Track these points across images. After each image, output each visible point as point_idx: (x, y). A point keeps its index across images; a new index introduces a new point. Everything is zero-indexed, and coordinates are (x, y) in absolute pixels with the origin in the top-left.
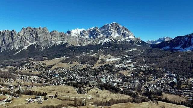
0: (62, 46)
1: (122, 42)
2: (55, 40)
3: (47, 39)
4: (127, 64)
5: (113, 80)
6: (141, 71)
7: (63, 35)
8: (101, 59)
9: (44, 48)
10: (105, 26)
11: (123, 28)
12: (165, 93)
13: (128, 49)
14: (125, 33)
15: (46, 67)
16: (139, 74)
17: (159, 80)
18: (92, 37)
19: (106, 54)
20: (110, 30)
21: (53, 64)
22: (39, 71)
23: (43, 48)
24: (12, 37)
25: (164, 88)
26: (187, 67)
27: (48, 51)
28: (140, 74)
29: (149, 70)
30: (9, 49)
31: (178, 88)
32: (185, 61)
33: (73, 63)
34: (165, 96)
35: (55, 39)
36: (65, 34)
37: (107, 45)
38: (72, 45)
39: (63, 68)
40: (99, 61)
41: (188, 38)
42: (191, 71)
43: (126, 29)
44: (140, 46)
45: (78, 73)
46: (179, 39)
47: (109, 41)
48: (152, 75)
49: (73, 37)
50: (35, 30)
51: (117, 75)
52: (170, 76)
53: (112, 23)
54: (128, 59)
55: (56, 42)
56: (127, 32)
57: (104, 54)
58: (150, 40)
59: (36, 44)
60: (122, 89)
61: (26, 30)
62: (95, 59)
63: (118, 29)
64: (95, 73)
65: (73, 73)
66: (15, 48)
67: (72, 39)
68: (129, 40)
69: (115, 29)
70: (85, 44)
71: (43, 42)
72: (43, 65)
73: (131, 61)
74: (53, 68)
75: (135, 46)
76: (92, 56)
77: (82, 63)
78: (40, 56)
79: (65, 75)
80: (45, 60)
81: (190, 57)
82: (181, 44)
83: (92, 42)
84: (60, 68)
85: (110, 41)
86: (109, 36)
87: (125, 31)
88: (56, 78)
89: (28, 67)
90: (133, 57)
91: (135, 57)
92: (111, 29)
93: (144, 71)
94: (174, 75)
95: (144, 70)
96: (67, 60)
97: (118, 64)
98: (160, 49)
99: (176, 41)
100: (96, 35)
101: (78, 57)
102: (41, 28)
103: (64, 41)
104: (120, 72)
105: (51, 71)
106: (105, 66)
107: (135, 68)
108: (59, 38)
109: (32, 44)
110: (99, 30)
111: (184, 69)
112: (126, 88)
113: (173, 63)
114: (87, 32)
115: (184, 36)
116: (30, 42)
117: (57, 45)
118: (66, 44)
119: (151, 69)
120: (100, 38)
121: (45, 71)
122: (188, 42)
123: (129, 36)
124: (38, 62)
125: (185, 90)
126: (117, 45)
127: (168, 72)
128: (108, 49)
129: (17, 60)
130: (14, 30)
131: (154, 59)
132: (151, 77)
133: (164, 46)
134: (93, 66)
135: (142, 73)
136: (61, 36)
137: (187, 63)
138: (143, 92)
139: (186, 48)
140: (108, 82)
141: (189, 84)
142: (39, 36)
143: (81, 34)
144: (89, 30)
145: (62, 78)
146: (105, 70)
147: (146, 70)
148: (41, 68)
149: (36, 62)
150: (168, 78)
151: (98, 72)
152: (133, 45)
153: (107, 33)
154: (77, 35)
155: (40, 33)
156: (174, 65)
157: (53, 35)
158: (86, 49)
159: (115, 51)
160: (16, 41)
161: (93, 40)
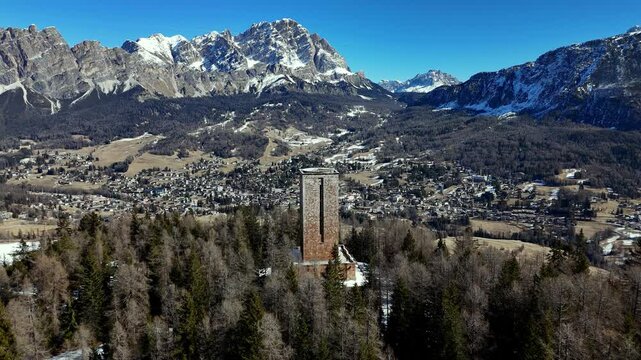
0: (121, 97)
1: (319, 85)
2: (94, 74)
3: (63, 70)
4: (354, 153)
6: (403, 171)
7: (119, 59)
8: (275, 142)
9: (59, 105)
10: (254, 29)
11: (314, 37)
13: (341, 108)
14: (323, 55)
16: (399, 180)
17: (452, 190)
18: (214, 67)
19: (281, 125)
20: (275, 45)
21: (122, 159)
22: (92, 181)
23: (53, 103)
25: (470, 208)
26: (513, 156)
28: (401, 178)
29: (422, 170)
31: (501, 206)
32: (506, 141)
33: (188, 155)
34: (476, 224)
35: (93, 71)
36: (127, 57)
37: (277, 94)
38: (156, 94)
39: (166, 170)
40: (271, 147)
41: (504, 79)
42: (522, 166)
43: (322, 42)
44: (369, 99)
46: (482, 82)
47: (279, 82)
48: (431, 180)
50: (13, 37)
52: (477, 181)
54: (351, 141)
55: (98, 83)
56: (328, 54)
57: (275, 126)
59: (25, 91)
62: (259, 142)
63: (299, 42)
67: (154, 72)
68: (336, 81)
69: (291, 42)
70: (201, 91)
71: (50, 83)
72: (90, 163)
73: (363, 145)
74: (132, 170)
75: (360, 102)
76: (241, 129)
77: (221, 153)
78: (61, 133)
80: (85, 144)
81: (516, 133)
82: (487, 94)
83: (223, 84)
85: (284, 81)
86: (277, 65)
87: (321, 51)
89: (39, 171)
90: (364, 134)
91: (371, 135)
92: (279, 42)
93: (409, 172)
94: (486, 178)
95: (409, 167)
96: (161, 144)
97: (328, 155)
99: (475, 88)
100: (230, 61)
101: (196, 134)
103: (125, 79)
104: (346, 176)
106: (295, 161)
107: (384, 165)
108: (109, 69)
109: (8, 88)
110: (236, 44)
111: (507, 161)
113: (480, 148)
114: (194, 49)
115: (495, 74)
117: (103, 94)
118: (137, 90)
119: (425, 166)
120: (247, 72)
122: (506, 91)
123: (333, 67)
124: (63, 152)
125: (516, 211)
126: (306, 95)
127: (469, 171)
128: (282, 108)
131: (425, 137)
132: (429, 184)
133: (444, 101)
134: (258, 163)
135: (405, 176)
136: (115, 62)
137: (512, 146)
138: (423, 220)
139: (500, 108)
141: (524, 195)
142: (31, 58)
143: (174, 54)
144: (200, 41)
147: (414, 169)
149: (57, 153)
150: (473, 185)
152: (349, 95)
153: (265, 52)
154: (162, 57)
155: (35, 50)
156: (480, 153)
157: (83, 57)
158: (210, 108)
159: (306, 115)
161: (227, 76)
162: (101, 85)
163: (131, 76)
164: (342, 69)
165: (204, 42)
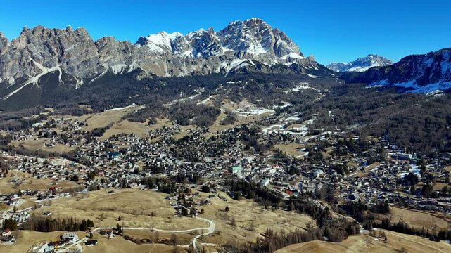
0: (127, 76)
1: (274, 67)
2: (109, 60)
3: (88, 58)
4: (289, 124)
5: (263, 171)
6: (328, 145)
7: (127, 49)
8: (226, 113)
9: (82, 82)
10: (231, 26)
11: (275, 31)
12: (395, 205)
13: (288, 85)
14: (281, 44)
15: (88, 132)
16: (323, 153)
17: (374, 168)
18: (199, 55)
19: (236, 98)
20: (244, 38)
22: (71, 143)
23: (78, 81)
25: (391, 191)
26: (440, 134)
27: (91, 89)
28: (326, 151)
29: (346, 143)
31: (426, 191)
32: (433, 118)
33: (156, 122)
35: (109, 58)
36: (133, 47)
37: (239, 74)
38: (151, 74)
39: (132, 135)
40: (222, 117)
41: (432, 60)
43: (281, 34)
44: (314, 77)
45: (172, 149)
46: (411, 63)
47: (242, 65)
48: (355, 155)
49: (153, 55)
50: (56, 34)
51: (270, 154)
52: (400, 158)
53: (248, 20)
54: (290, 112)
55: (111, 67)
56: (285, 43)
57: (232, 99)
59: (61, 72)
60: (286, 196)
61: (33, 33)
62: (212, 113)
63: (263, 35)
64: (215, 151)
65: (159, 150)
66: (5, 82)
67: (152, 58)
68: (290, 64)
69: (257, 35)
70: (185, 71)
71: (78, 67)
72: (80, 128)
73: (299, 117)
74: (107, 135)
75: (305, 79)
76: (203, 102)
77: (180, 122)
78: (73, 104)
79: (138, 156)
80: (86, 112)
81: (444, 110)
82: (415, 74)
83: (201, 67)
84: (126, 135)
85: (246, 64)
86: (242, 52)
87: (280, 41)
88: (116, 162)
89: (40, 134)
90: (304, 108)
91: (308, 107)
92: (247, 35)
93: (334, 145)
94: (410, 156)
95: (335, 141)
96: (140, 113)
97: (267, 125)
99: (404, 68)
100: (210, 50)
101: (168, 105)
102: (72, 30)
103: (131, 64)
104: (276, 147)
105: (102, 144)
106: (237, 130)
107: (313, 137)
108: (120, 57)
109: (50, 70)
110: (217, 38)
111: (433, 139)
112: (295, 190)
113: (406, 125)
114: (187, 42)
115: (423, 56)
116: (44, 65)
117: (113, 74)
118: (138, 71)
119: (351, 140)
120: (220, 57)
121: (87, 143)
122: (434, 71)
123: (288, 52)
124: (67, 118)
125: (443, 198)
126: (262, 74)
127: (394, 147)
128: (240, 85)
131: (355, 112)
132: (353, 159)
133: (376, 79)
134: (207, 131)
135: (330, 150)
136: (124, 51)
137: (440, 125)
138: (339, 203)
139: (428, 86)
140: (250, 176)
142: (67, 49)
143: (172, 46)
144: (192, 36)
145: (131, 165)
146: (238, 142)
147: (340, 142)
148: (75, 136)
149: (62, 119)
150: (397, 163)
151: (221, 146)
152: (298, 74)
153: (237, 43)
154: (164, 47)
155: (70, 44)
156: (406, 129)
157: (102, 48)
158: (187, 85)
159: (258, 90)
160: (8, 62)
161: (204, 61)
162: (113, 67)
163: (134, 61)
164: (296, 52)
165: (194, 36)
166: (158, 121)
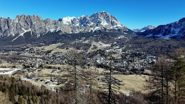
0: (56, 33)
1: (111, 30)
3: (41, 26)
4: (116, 49)
5: (106, 62)
6: (128, 54)
7: (56, 23)
8: (93, 45)
9: (39, 35)
10: (94, 14)
11: (111, 16)
12: (146, 69)
13: (116, 36)
14: (114, 21)
15: (46, 52)
16: (127, 57)
17: (142, 61)
18: (82, 25)
19: (97, 41)
21: (51, 50)
22: (41, 55)
23: (38, 35)
24: (8, 24)
25: (146, 66)
26: (165, 50)
27: (43, 37)
28: (127, 56)
29: (134, 54)
30: (6, 36)
32: (164, 46)
33: (69, 49)
34: (146, 71)
35: (49, 26)
36: (58, 22)
37: (98, 32)
38: (65, 32)
39: (61, 53)
40: (92, 47)
41: (168, 27)
43: (114, 17)
44: (126, 34)
46: (161, 28)
48: (137, 57)
49: (65, 25)
50: (29, 17)
51: (109, 58)
52: (151, 58)
53: (101, 12)
54: (116, 45)
55: (50, 30)
56: (115, 21)
57: (95, 41)
58: (136, 29)
59: (31, 32)
61: (21, 17)
62: (89, 45)
63: (107, 17)
64: (91, 56)
66: (11, 35)
67: (65, 27)
68: (117, 29)
69: (104, 18)
70: (77, 31)
71: (38, 30)
72: (42, 50)
73: (119, 47)
74: (52, 52)
75: (123, 34)
76: (85, 42)
77: (77, 49)
78: (38, 42)
79: (65, 58)
81: (168, 43)
82: (162, 32)
83: (83, 30)
84: (59, 52)
85: (100, 29)
86: (99, 24)
87: (113, 20)
89: (29, 52)
90: (121, 43)
91: (123, 44)
92: (101, 18)
94: (154, 57)
95: (131, 53)
96: (63, 46)
97: (108, 49)
98: (144, 36)
99: (158, 30)
100: (87, 23)
101: (72, 43)
105: (51, 55)
106: (97, 51)
107: (123, 52)
108: (53, 26)
109: (27, 31)
110: (89, 19)
111: (163, 52)
112: (117, 66)
113: (155, 48)
114: (77, 20)
115: (165, 25)
116: (25, 29)
117: (51, 32)
118: (60, 31)
119: (136, 53)
120: (91, 26)
121: (46, 55)
122: (168, 31)
123: (117, 24)
124: (37, 47)
126: (107, 33)
127: (150, 55)
128: (98, 36)
129: (17, 46)
130: (9, 18)
131: (139, 45)
132: (136, 59)
133: (148, 34)
134: (87, 51)
135: (129, 56)
136: (55, 24)
137: (166, 48)
138: (130, 69)
140: (102, 63)
142: (34, 23)
143: (72, 22)
144: (79, 18)
146: (98, 54)
148: (41, 53)
149: (35, 48)
151: (93, 55)
152: (120, 32)
153: (97, 21)
154: (69, 23)
155: (35, 21)
156: (155, 49)
157: (47, 23)
158: (79, 36)
159: (105, 38)
160: (12, 28)
161: (84, 27)
162: (51, 30)
163: (58, 28)
164: (119, 25)
165: (80, 18)
166: (69, 48)
